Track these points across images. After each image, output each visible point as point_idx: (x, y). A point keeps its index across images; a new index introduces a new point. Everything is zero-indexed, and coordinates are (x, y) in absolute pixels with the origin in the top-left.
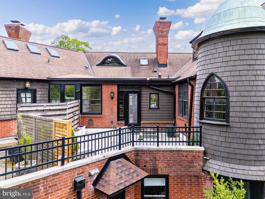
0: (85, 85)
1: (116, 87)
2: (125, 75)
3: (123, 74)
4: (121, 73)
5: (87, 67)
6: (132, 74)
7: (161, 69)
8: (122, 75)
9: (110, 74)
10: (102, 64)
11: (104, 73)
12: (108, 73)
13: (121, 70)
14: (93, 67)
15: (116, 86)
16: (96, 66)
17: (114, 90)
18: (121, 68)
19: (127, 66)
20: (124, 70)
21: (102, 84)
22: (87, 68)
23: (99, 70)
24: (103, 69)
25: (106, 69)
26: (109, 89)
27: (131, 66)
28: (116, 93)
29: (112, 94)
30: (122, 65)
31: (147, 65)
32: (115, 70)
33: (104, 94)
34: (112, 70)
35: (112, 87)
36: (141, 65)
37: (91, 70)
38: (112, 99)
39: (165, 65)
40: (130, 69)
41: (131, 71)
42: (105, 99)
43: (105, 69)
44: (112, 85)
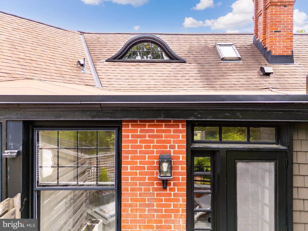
0: (50, 124)
1: (180, 131)
2: (184, 83)
3: (180, 80)
4: (173, 78)
5: (82, 62)
6: (205, 80)
7: (279, 68)
8: (177, 84)
9: (144, 82)
10: (122, 58)
11: (127, 81)
12: (140, 81)
13: (172, 73)
14: (98, 64)
15: (180, 128)
16: (107, 61)
17: (172, 147)
18: (172, 67)
19: (185, 62)
20: (180, 72)
21: (121, 121)
22: (82, 65)
23: (113, 72)
24: (125, 69)
25: (133, 68)
26: (152, 142)
27: (195, 61)
28: (182, 157)
29: (165, 166)
30: (173, 58)
31: (239, 59)
32: (156, 72)
33: (128, 163)
34: (147, 72)
35: (164, 131)
36: (223, 59)
37: (93, 72)
38: (165, 188)
39: (288, 59)
40: (196, 70)
41: (199, 75)
42: (132, 184)
43: (131, 70)
44: (166, 126)
